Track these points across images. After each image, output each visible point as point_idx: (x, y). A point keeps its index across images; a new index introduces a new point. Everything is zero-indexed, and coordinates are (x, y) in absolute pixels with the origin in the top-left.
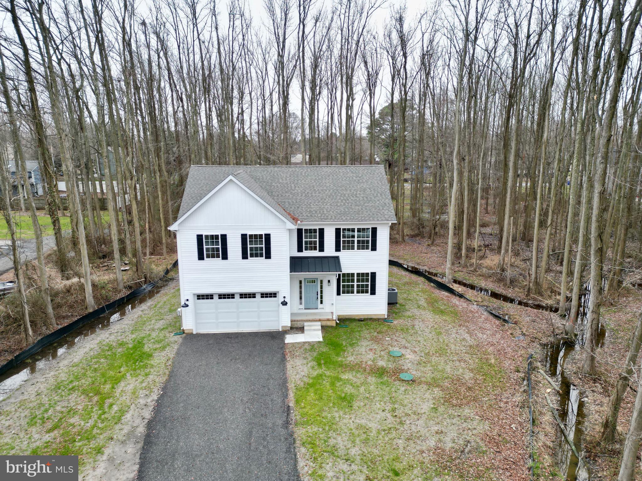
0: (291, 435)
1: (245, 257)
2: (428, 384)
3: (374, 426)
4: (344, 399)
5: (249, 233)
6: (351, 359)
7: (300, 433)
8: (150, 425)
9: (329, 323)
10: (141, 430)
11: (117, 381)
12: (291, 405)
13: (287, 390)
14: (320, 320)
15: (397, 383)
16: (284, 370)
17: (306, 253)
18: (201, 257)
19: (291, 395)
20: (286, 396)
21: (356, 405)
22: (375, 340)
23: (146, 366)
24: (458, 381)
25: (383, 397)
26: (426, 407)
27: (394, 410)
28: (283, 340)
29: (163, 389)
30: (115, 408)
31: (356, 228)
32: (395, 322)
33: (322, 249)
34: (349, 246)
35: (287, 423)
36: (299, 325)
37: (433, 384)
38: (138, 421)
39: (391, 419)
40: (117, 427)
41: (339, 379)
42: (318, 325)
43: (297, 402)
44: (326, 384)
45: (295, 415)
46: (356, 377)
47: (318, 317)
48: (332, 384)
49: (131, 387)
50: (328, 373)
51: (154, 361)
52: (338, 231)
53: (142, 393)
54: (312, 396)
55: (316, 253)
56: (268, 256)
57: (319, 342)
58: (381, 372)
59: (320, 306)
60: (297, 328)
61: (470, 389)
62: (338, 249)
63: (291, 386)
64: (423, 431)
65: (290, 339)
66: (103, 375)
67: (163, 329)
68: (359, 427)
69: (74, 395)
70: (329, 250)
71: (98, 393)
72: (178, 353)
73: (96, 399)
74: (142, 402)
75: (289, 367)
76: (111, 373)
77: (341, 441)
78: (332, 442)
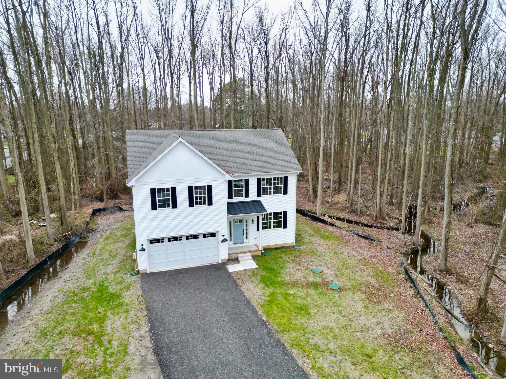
0: (279, 341)
1: (191, 205)
2: (352, 290)
3: (333, 325)
4: (301, 309)
5: (194, 185)
6: (287, 278)
7: (284, 338)
8: (156, 352)
9: (256, 253)
10: (151, 357)
11: (102, 320)
12: (264, 318)
13: (254, 308)
14: (249, 252)
15: (331, 292)
16: (242, 293)
17: (235, 200)
18: (154, 207)
19: (260, 312)
20: (256, 313)
21: (312, 312)
22: (296, 262)
23: (120, 305)
24: (369, 285)
25: (327, 303)
26: (360, 306)
27: (340, 312)
28: (226, 270)
29: (150, 321)
30: (115, 343)
31: (273, 177)
32: (302, 248)
33: (247, 195)
34: (268, 192)
35: (270, 333)
36: (234, 257)
37: (354, 289)
38: (144, 351)
39: (342, 319)
40: (128, 358)
41: (288, 295)
42: (249, 256)
43: (267, 316)
44: (281, 299)
45: (273, 326)
46: (299, 291)
47: (247, 250)
48: (286, 299)
49: (118, 324)
50: (278, 291)
51: (126, 300)
52: (259, 181)
53: (132, 327)
54: (276, 310)
55: (242, 199)
56: (210, 203)
57: (256, 268)
58: (315, 286)
59: (246, 240)
60: (232, 260)
61: (379, 290)
62: (259, 195)
63: (255, 304)
64: (369, 324)
65: (232, 268)
66: (84, 318)
67: (116, 272)
68: (324, 328)
69: (66, 339)
70: (253, 196)
71: (90, 333)
72: (143, 291)
73: (90, 338)
74: (137, 334)
75: (244, 290)
76: (91, 315)
77: (318, 340)
78: (312, 342)
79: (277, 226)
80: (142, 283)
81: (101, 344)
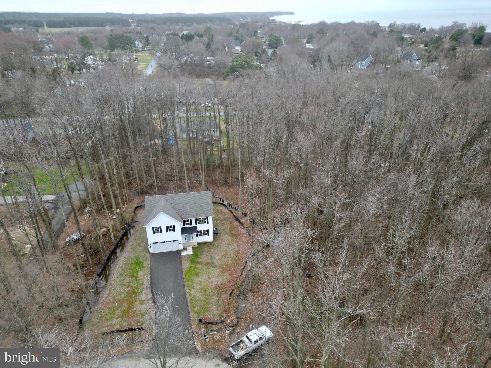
0: (184, 284)
1: (167, 231)
2: (219, 267)
3: (203, 280)
4: (196, 274)
5: (168, 225)
6: (200, 260)
7: (186, 284)
8: (151, 284)
9: (195, 246)
10: (149, 286)
11: (137, 272)
15: (211, 267)
16: (181, 266)
17: (186, 226)
18: (154, 233)
19: (184, 274)
20: (182, 274)
21: (199, 275)
22: (208, 252)
23: (143, 267)
24: (227, 265)
25: (207, 272)
26: (216, 274)
27: (208, 276)
28: (181, 254)
29: (151, 274)
30: (140, 281)
31: (202, 218)
32: (216, 242)
33: (191, 225)
34: (200, 223)
35: (183, 282)
36: (185, 247)
37: (221, 266)
38: (147, 284)
39: (207, 278)
40: (143, 285)
41: (196, 267)
42: (191, 248)
43: (185, 275)
44: (193, 269)
45: (185, 279)
46: (201, 266)
47: (191, 245)
48: (194, 269)
49: (142, 274)
50: (193, 266)
51: (145, 265)
52: (196, 219)
53: (146, 276)
54: (189, 274)
55: (189, 226)
56: (174, 231)
57: (191, 254)
58: (207, 264)
59: (192, 241)
60: (185, 249)
61: (230, 267)
62: (196, 224)
63: (184, 271)
64: (214, 281)
65: (183, 253)
66: (132, 270)
67: (143, 251)
68: (200, 281)
69: (128, 277)
70: (194, 224)
71: (134, 276)
72: (151, 261)
73: (134, 278)
74: (146, 278)
75: (183, 264)
76: (134, 270)
77: (195, 285)
78: (193, 285)
79: (204, 234)
80: (151, 258)
81: (137, 281)
